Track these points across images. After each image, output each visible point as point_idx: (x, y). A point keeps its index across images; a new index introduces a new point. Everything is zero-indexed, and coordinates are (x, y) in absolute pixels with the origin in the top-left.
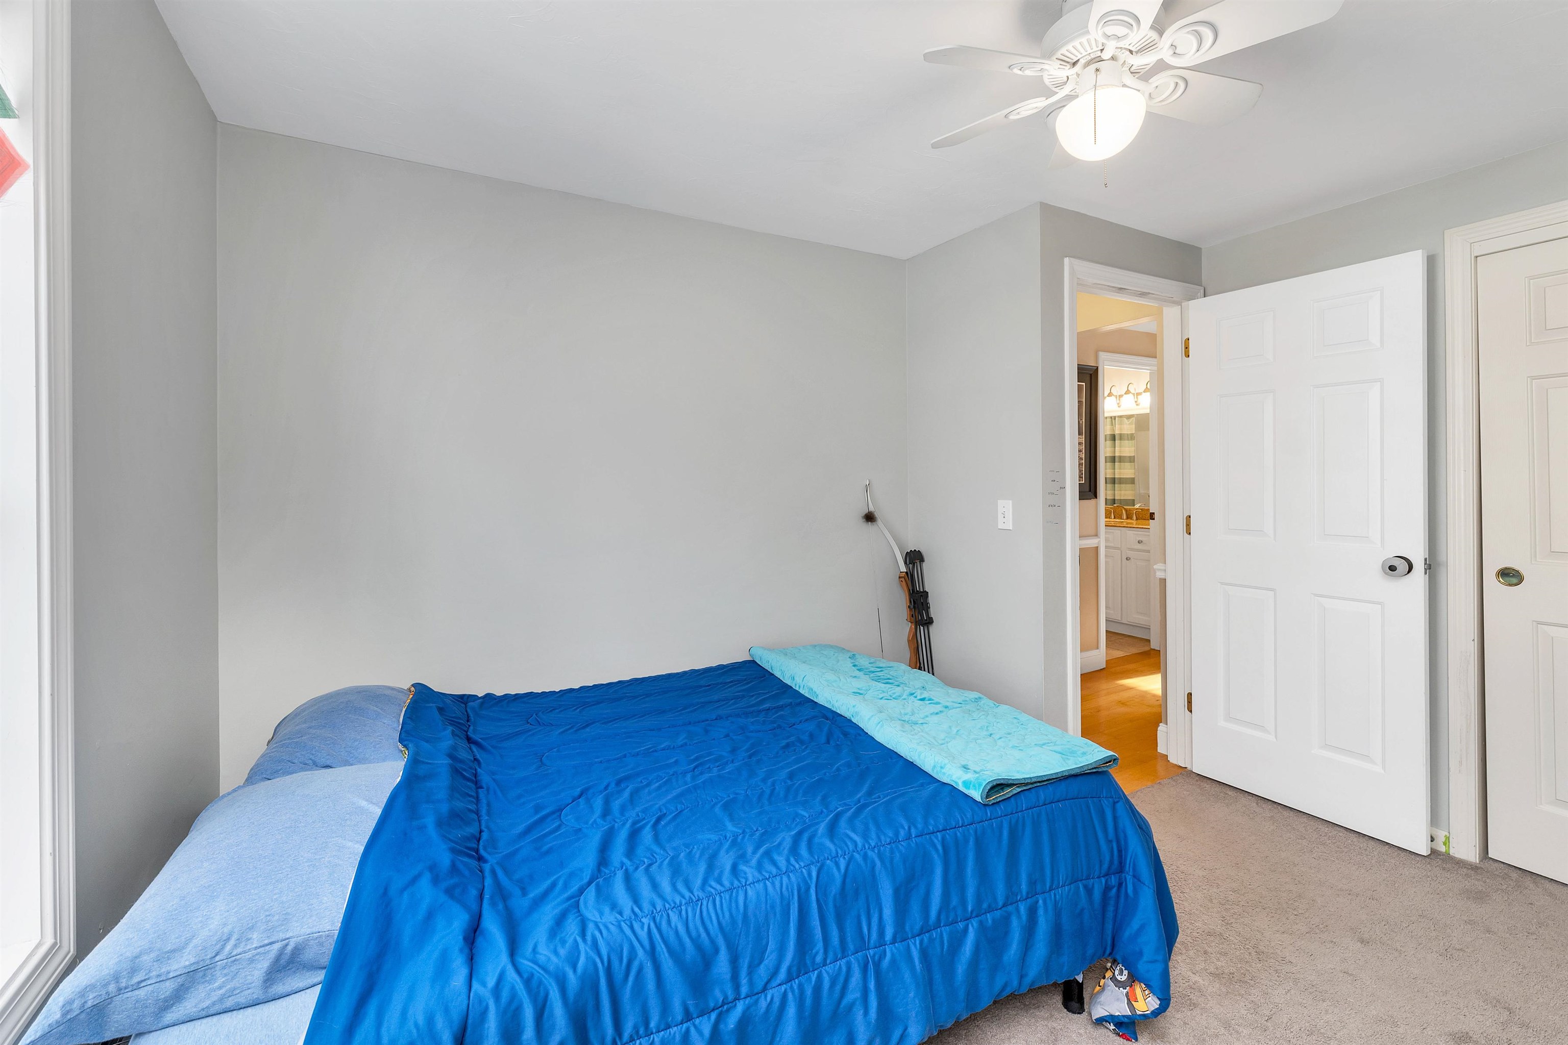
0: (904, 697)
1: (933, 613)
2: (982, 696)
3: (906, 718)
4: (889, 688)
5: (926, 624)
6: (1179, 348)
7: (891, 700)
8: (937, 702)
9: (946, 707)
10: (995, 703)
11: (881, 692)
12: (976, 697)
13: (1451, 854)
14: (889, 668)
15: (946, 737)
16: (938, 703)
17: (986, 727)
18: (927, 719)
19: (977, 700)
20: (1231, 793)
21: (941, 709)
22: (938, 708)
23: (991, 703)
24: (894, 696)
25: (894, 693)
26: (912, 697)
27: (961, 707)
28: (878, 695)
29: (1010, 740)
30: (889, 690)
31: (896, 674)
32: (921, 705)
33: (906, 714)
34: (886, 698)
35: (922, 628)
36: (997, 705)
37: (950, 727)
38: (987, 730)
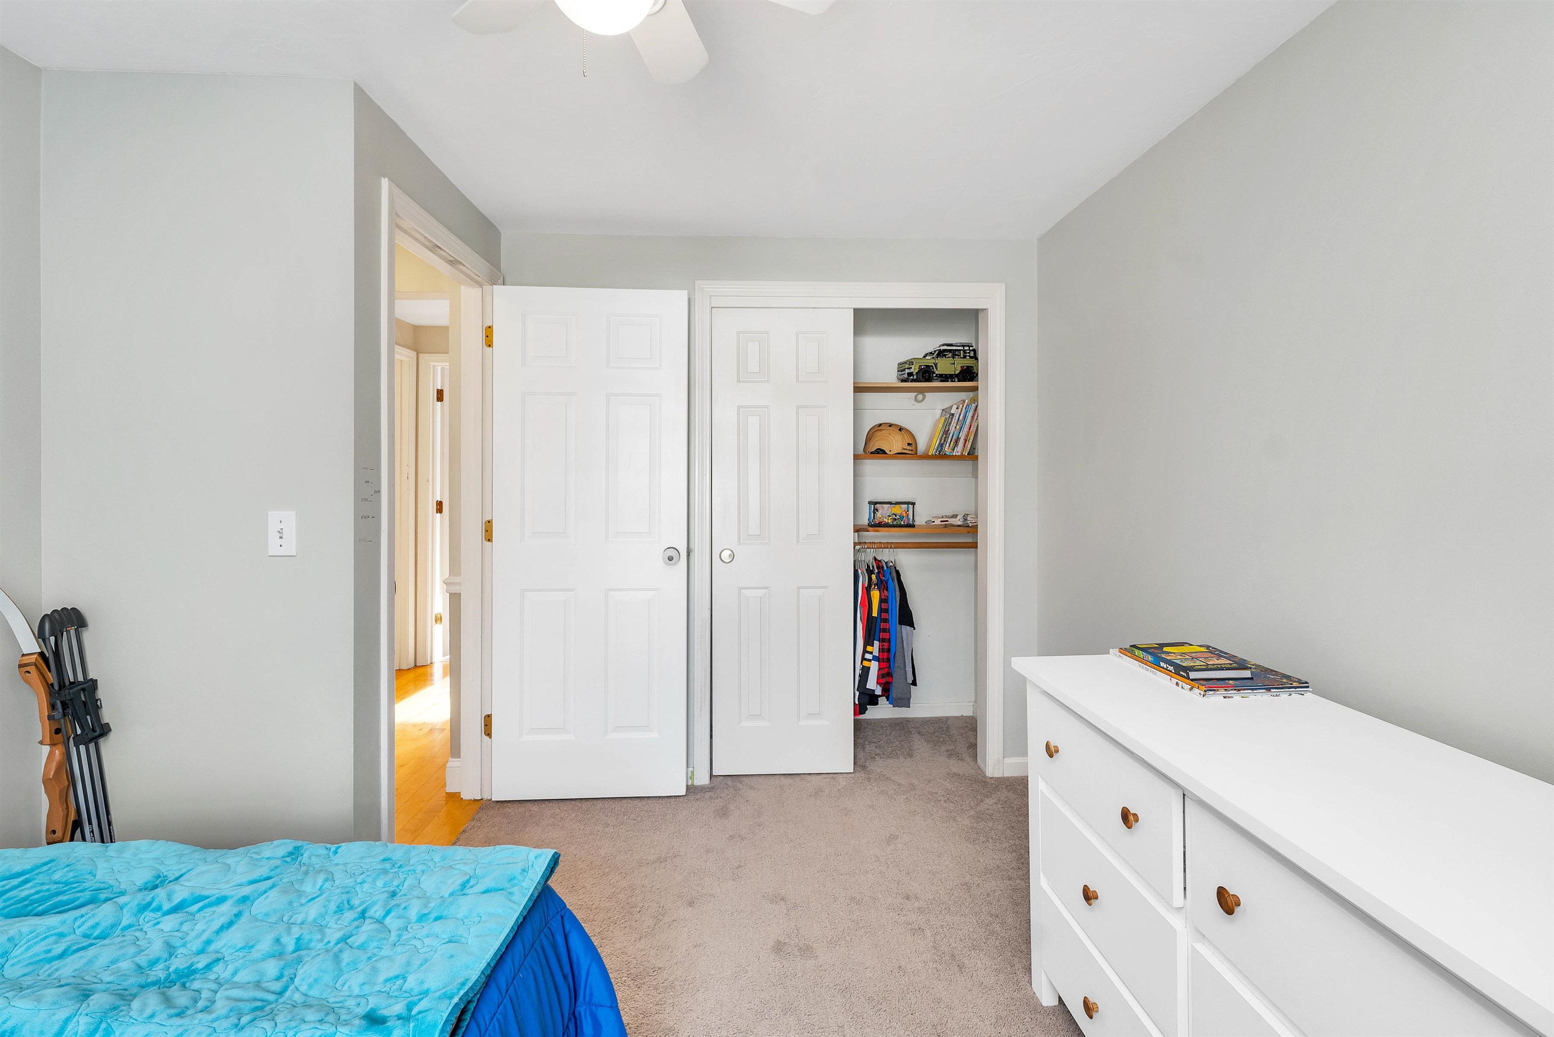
0: (125, 922)
1: (107, 715)
2: (299, 843)
3: (158, 972)
4: (76, 919)
5: (91, 740)
6: (478, 337)
7: (92, 945)
8: (218, 898)
9: (244, 900)
10: (328, 846)
11: (53, 938)
12: (290, 849)
13: (695, 784)
14: (45, 868)
15: (283, 968)
16: (221, 900)
17: (345, 902)
18: (212, 948)
19: (295, 854)
20: (535, 808)
21: (235, 911)
22: (226, 910)
23: (320, 849)
24: (95, 934)
25: (94, 927)
26: (149, 915)
27: (273, 886)
28: (49, 951)
29: (405, 908)
30: (77, 924)
31: (71, 874)
32: (182, 923)
33: (154, 963)
34: (74, 948)
35: (82, 748)
36: (333, 848)
37: (278, 941)
38: (352, 908)
